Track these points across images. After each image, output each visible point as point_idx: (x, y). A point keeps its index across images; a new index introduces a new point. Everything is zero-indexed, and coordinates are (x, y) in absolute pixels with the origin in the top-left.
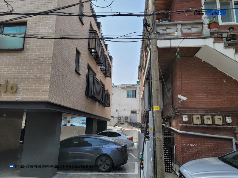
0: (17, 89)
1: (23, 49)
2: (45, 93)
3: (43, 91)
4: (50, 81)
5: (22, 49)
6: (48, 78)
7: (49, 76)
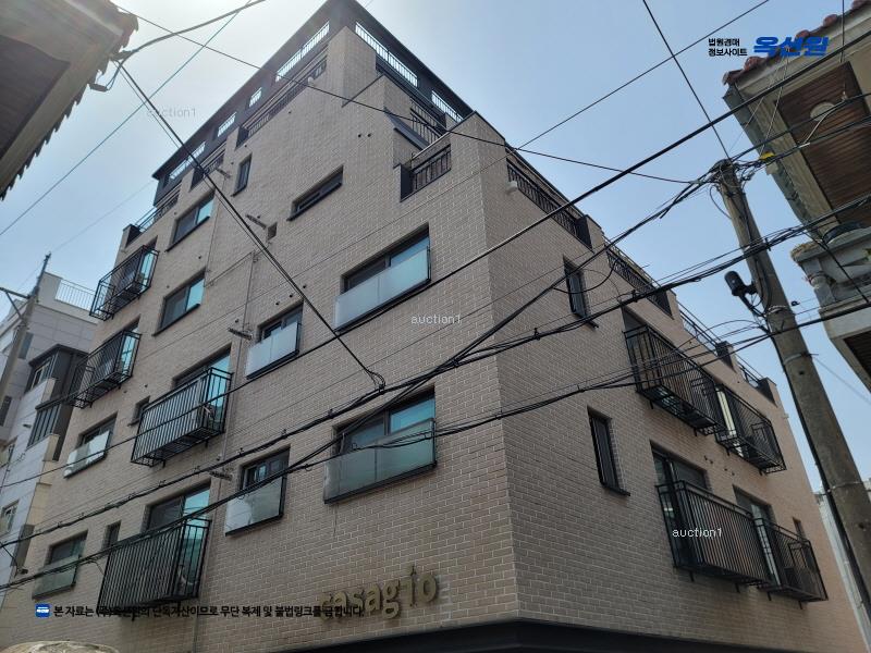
0: (438, 588)
1: (436, 462)
2: (508, 592)
3: (504, 584)
4: (516, 546)
5: (434, 465)
6: (508, 536)
7: (507, 529)
